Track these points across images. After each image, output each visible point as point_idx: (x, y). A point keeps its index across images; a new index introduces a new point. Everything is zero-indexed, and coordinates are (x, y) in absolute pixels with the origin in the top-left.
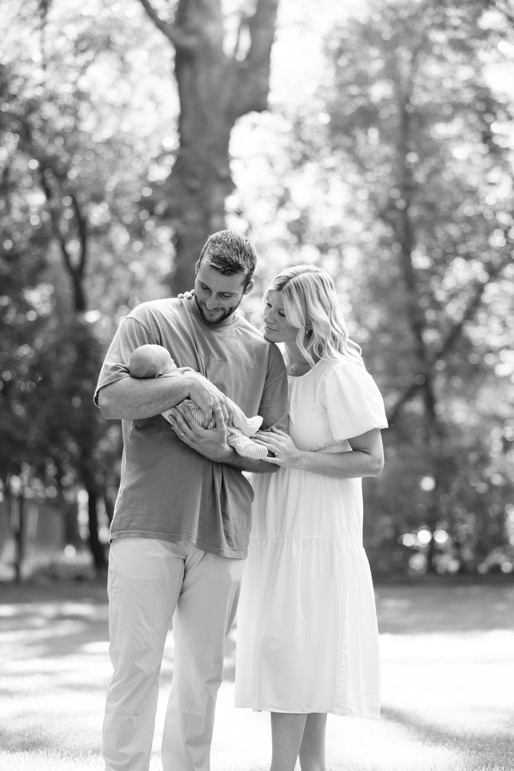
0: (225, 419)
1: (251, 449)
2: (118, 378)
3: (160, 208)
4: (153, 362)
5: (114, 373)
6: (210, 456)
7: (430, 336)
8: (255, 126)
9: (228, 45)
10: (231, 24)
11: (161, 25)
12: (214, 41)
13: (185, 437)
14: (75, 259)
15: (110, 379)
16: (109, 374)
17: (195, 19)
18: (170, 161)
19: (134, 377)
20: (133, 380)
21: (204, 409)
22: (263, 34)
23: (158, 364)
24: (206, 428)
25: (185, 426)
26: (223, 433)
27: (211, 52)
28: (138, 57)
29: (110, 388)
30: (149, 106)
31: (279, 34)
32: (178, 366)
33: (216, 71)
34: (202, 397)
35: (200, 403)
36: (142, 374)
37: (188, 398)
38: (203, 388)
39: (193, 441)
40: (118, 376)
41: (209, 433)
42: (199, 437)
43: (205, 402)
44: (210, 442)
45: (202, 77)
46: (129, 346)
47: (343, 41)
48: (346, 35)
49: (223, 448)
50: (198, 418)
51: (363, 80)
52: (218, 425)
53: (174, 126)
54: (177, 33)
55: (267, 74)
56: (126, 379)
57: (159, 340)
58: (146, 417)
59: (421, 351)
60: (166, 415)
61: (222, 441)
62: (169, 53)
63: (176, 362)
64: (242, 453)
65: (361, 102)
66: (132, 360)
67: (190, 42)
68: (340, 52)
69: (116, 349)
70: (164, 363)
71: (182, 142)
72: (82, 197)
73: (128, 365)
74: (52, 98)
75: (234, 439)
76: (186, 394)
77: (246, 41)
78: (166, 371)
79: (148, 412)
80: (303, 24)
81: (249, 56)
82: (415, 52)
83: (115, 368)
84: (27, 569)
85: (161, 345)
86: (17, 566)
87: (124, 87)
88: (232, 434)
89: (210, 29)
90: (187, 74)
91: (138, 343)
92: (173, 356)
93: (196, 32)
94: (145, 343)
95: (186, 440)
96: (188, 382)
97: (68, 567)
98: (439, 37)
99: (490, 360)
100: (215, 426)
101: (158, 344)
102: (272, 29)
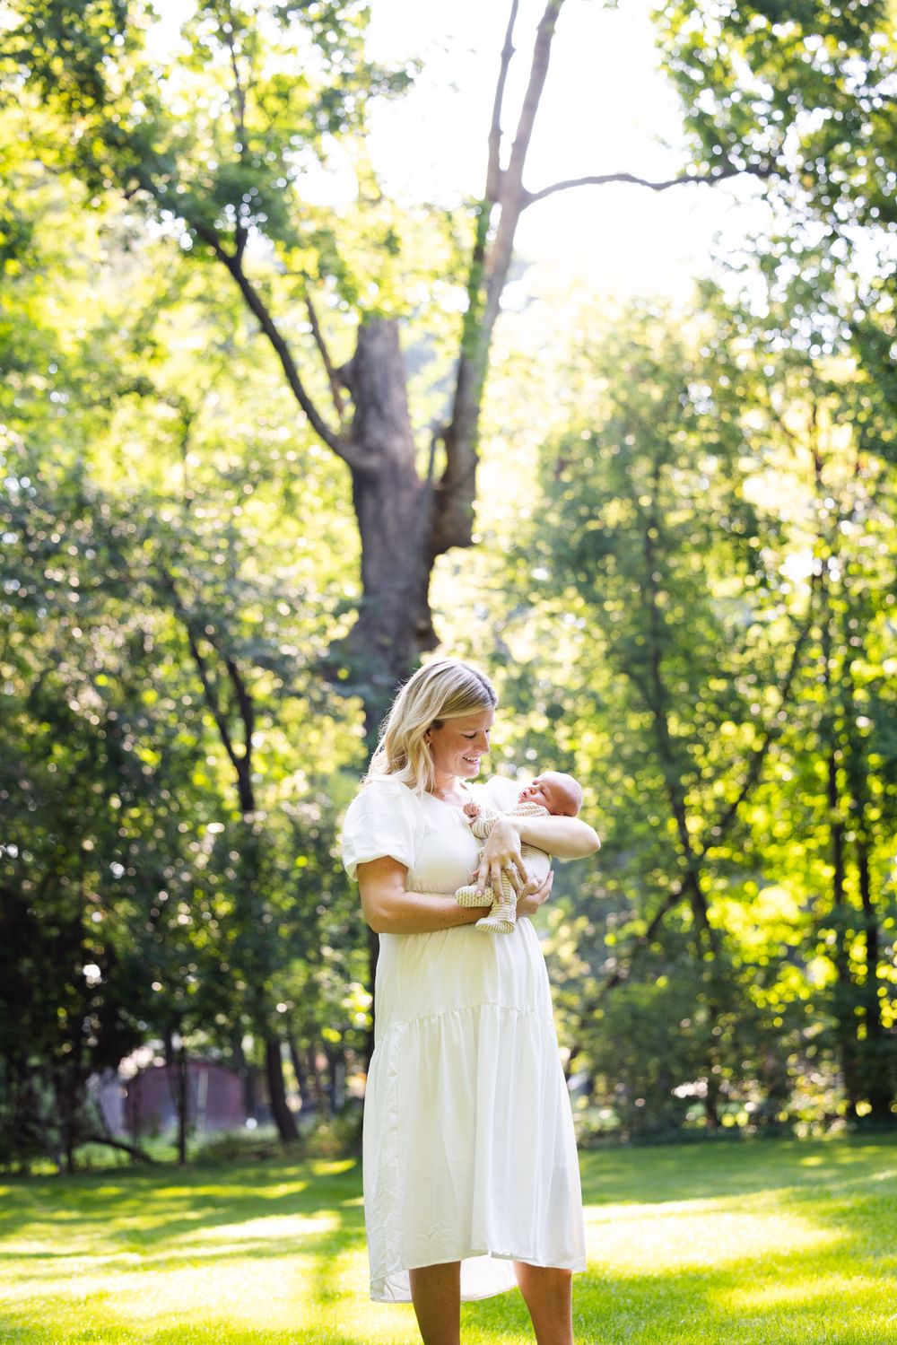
3: (343, 674)
7: (694, 823)
8: (457, 570)
9: (421, 467)
10: (423, 440)
11: (333, 444)
12: (402, 460)
17: (377, 433)
18: (351, 618)
22: (463, 449)
27: (399, 472)
28: (307, 490)
30: (324, 549)
31: (483, 448)
33: (407, 497)
45: (389, 506)
47: (562, 449)
51: (592, 501)
53: (357, 573)
54: (353, 451)
55: (474, 498)
59: (684, 839)
62: (346, 481)
65: (592, 526)
67: (373, 462)
68: (562, 465)
71: (367, 591)
72: (240, 663)
77: (441, 460)
80: (511, 436)
81: (447, 476)
82: (658, 462)
84: (194, 1145)
86: (181, 1145)
87: (290, 524)
89: (397, 445)
90: (369, 503)
93: (380, 450)
97: (248, 1143)
98: (688, 441)
102: (474, 439)
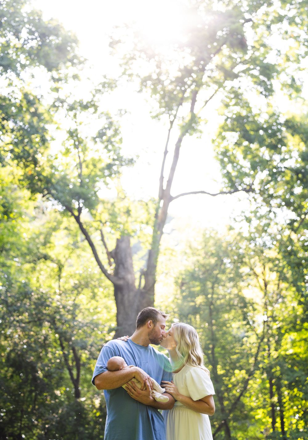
0: (150, 386)
1: (162, 398)
2: (103, 371)
4: (118, 364)
5: (101, 370)
6: (145, 403)
7: (226, 403)
9: (137, 284)
10: (137, 275)
11: (108, 276)
12: (130, 282)
13: (133, 395)
14: (75, 377)
15: (99, 372)
16: (99, 370)
17: (122, 273)
18: (113, 333)
19: (110, 370)
20: (109, 372)
21: (141, 382)
22: (150, 278)
23: (120, 364)
24: (142, 390)
25: (133, 390)
26: (150, 391)
27: (129, 286)
28: (100, 291)
29: (100, 376)
30: (105, 311)
32: (128, 365)
33: (132, 294)
34: (140, 376)
35: (139, 379)
36: (114, 369)
37: (134, 378)
38: (141, 373)
39: (137, 396)
40: (103, 370)
41: (143, 392)
42: (139, 394)
43: (142, 379)
44: (144, 396)
45: (126, 297)
46: (107, 358)
47: (183, 279)
48: (184, 277)
49: (150, 398)
50: (139, 386)
52: (147, 388)
53: (115, 319)
54: (115, 279)
55: (154, 295)
56: (106, 372)
57: (119, 354)
58: (116, 387)
59: (223, 410)
60: (124, 387)
61: (149, 395)
63: (127, 363)
64: (158, 400)
65: (192, 304)
66: (109, 364)
67: (121, 282)
68: (183, 284)
69: (100, 359)
70: (122, 364)
71: (118, 324)
72: (76, 348)
73: (106, 365)
74: (64, 307)
75: (154, 395)
76: (133, 376)
77: (143, 282)
78: (123, 367)
79: (117, 386)
81: (145, 287)
82: (213, 283)
83: (101, 367)
85: (120, 356)
87: (94, 302)
88: (153, 392)
89: (129, 277)
90: (120, 296)
91: (110, 356)
92: (125, 361)
93: (123, 278)
94: (113, 356)
95: (134, 396)
96: (134, 371)
98: (223, 277)
99: (252, 413)
100: (146, 389)
101: (119, 356)
102: (154, 275)
